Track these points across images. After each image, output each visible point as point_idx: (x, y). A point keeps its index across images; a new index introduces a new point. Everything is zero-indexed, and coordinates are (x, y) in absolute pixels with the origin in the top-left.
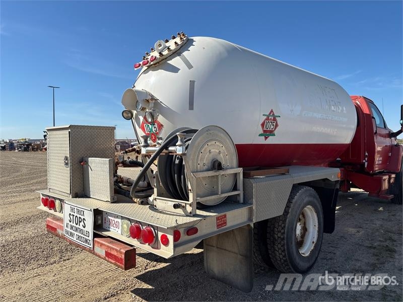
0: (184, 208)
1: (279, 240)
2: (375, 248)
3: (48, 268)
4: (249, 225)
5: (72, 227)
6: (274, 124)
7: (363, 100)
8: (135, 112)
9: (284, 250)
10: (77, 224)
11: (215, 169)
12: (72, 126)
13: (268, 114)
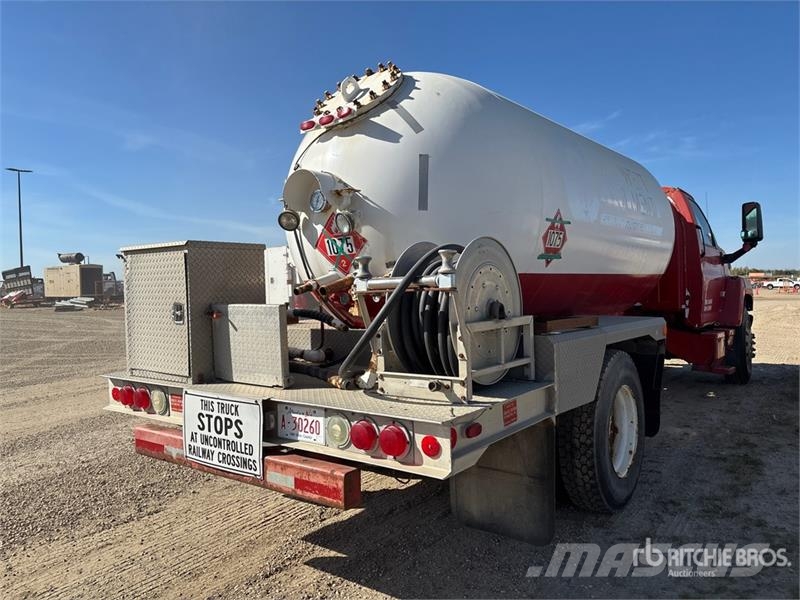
0: (448, 389)
1: (583, 450)
2: (725, 459)
3: (121, 530)
4: (548, 421)
5: (206, 440)
6: (561, 236)
7: (680, 195)
8: (303, 216)
9: (593, 466)
10: (220, 433)
11: (495, 317)
12: (191, 242)
13: (553, 218)
